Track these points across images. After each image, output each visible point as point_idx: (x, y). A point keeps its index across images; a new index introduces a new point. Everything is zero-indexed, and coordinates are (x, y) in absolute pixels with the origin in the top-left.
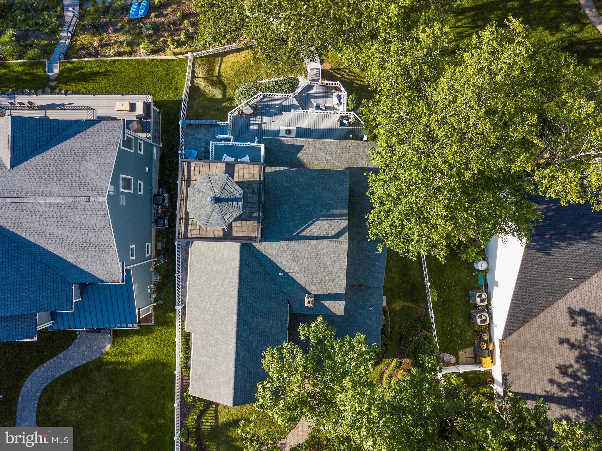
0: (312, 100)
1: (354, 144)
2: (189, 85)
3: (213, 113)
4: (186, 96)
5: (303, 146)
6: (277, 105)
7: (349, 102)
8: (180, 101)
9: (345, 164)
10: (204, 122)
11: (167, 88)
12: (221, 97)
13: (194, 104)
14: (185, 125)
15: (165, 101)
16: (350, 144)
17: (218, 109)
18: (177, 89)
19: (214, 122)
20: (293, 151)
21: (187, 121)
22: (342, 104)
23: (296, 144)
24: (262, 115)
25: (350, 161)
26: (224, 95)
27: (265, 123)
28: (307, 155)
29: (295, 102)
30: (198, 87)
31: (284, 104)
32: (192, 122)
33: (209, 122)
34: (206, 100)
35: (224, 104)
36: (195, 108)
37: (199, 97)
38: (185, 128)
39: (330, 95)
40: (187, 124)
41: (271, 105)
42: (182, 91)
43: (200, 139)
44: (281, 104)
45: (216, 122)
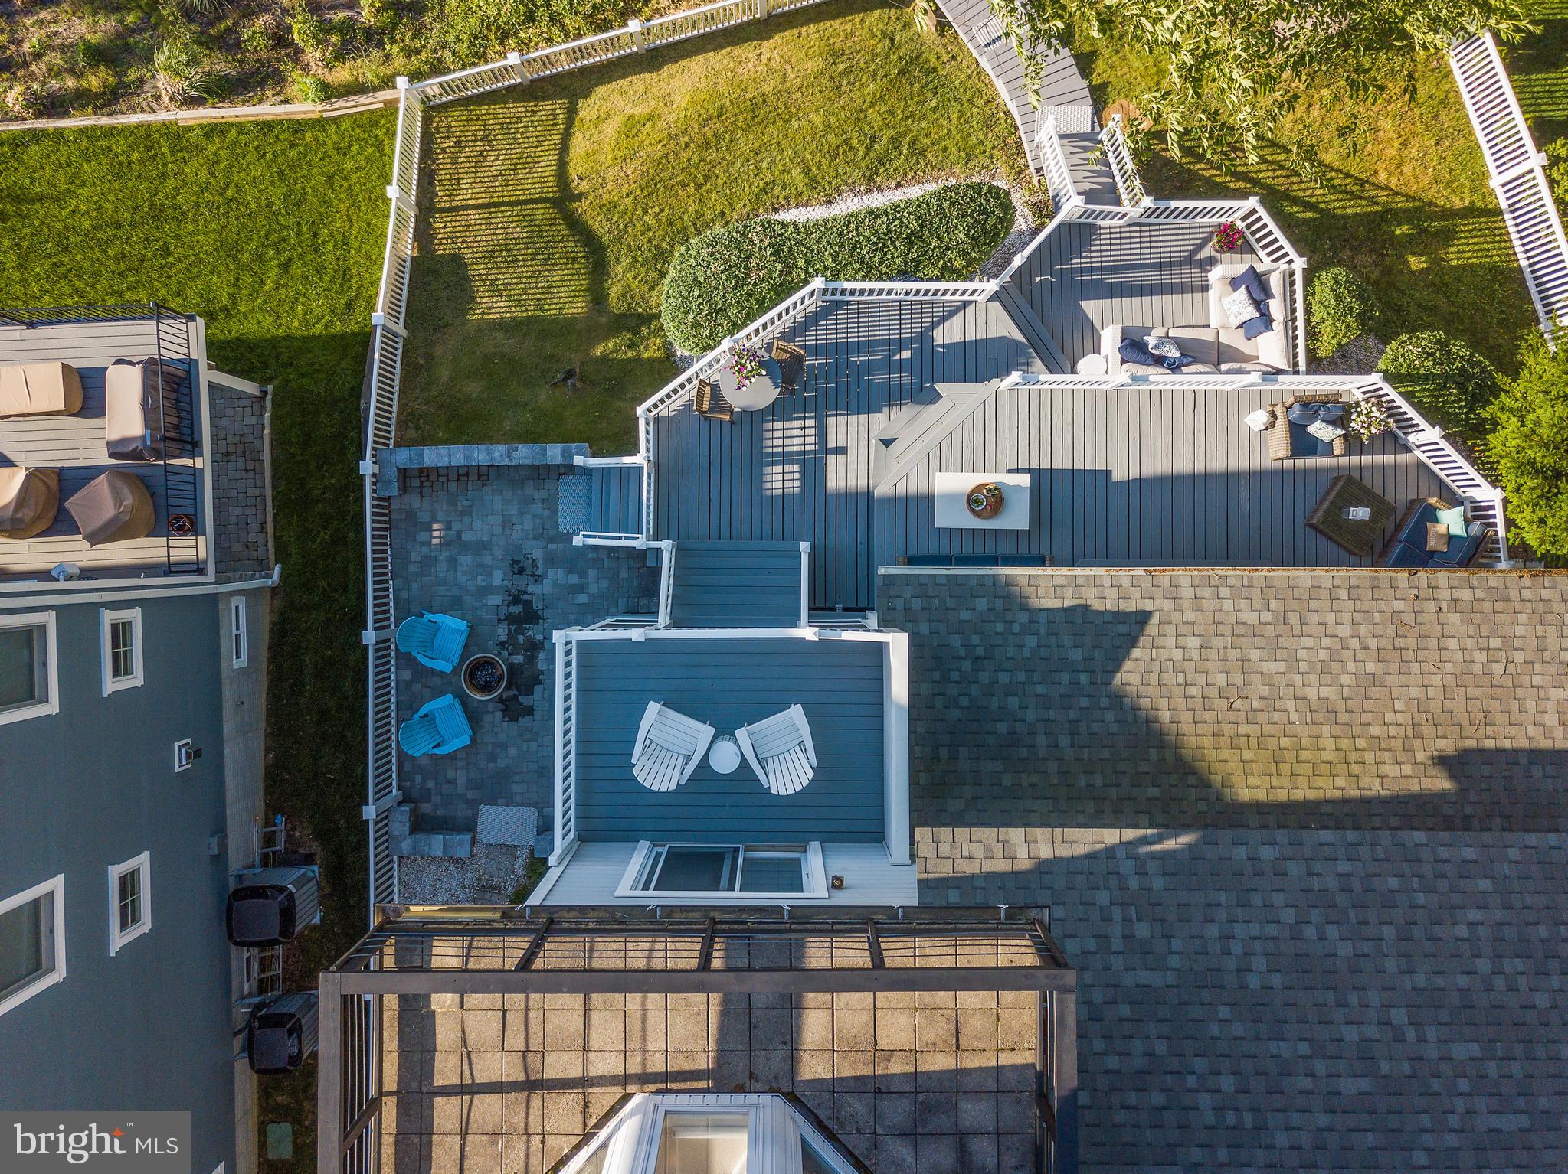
0: (1086, 305)
1: (1465, 594)
2: (408, 249)
3: (544, 396)
4: (392, 311)
5: (1142, 618)
6: (901, 344)
7: (1318, 313)
8: (365, 338)
9: (1427, 730)
10: (496, 453)
11: (296, 269)
12: (578, 308)
13: (438, 350)
14: (393, 474)
15: (288, 338)
16: (1444, 594)
17: (570, 374)
18: (345, 275)
19: (554, 453)
20: (1077, 655)
21: (403, 457)
22: (1278, 326)
23: (1097, 605)
24: (822, 407)
25: (1458, 707)
26: (597, 297)
27: (840, 451)
28: (1169, 679)
29: (1000, 325)
30: (457, 259)
31: (942, 336)
32: (432, 456)
33: (524, 453)
34: (500, 325)
35: (599, 351)
36: (444, 373)
37: (464, 312)
38: (394, 491)
39: (1187, 275)
40: (404, 473)
41: (869, 346)
42: (376, 283)
43: (481, 547)
44: (924, 338)
45: (567, 455)
